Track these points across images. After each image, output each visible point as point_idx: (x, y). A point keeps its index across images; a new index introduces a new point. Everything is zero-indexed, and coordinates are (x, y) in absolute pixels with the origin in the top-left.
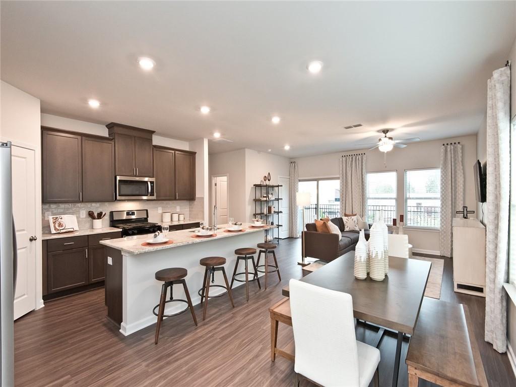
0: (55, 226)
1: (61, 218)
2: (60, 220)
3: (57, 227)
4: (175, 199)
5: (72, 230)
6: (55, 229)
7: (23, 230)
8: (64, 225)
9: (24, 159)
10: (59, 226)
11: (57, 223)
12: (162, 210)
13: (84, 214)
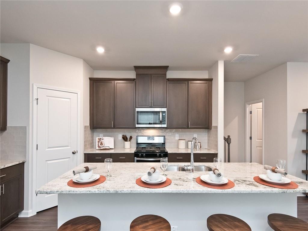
0: (98, 144)
1: (103, 139)
2: (102, 140)
3: (100, 145)
4: (188, 128)
5: (108, 148)
6: (99, 146)
7: (68, 146)
8: (104, 144)
9: (68, 100)
10: (101, 145)
11: (100, 142)
12: (179, 137)
13: (120, 137)
